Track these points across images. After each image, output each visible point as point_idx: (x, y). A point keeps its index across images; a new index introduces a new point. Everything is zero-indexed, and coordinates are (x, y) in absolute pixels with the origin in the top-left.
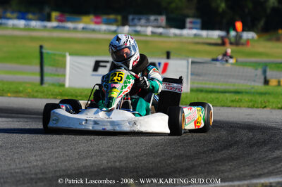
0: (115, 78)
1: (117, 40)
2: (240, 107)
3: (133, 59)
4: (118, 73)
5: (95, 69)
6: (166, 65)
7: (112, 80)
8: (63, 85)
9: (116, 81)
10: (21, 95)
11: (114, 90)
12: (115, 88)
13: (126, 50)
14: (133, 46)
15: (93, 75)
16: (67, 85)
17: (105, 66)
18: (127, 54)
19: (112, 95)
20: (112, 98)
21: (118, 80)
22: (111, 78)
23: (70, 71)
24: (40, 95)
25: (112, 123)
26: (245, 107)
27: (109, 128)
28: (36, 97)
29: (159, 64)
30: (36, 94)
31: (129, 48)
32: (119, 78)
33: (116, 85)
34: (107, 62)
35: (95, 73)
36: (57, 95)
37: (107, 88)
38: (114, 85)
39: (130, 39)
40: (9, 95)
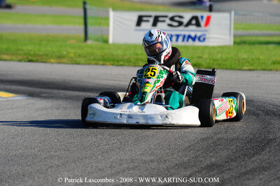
0: (149, 73)
1: (150, 36)
3: (164, 54)
4: (151, 68)
5: (139, 24)
6: (209, 18)
7: (145, 75)
8: (106, 41)
9: (149, 76)
10: (64, 60)
11: (147, 84)
12: (148, 82)
13: (159, 45)
14: (165, 41)
15: (136, 30)
17: (148, 21)
18: (159, 49)
19: (146, 90)
20: (145, 93)
21: (151, 75)
22: (145, 73)
23: (114, 27)
24: (82, 60)
25: (145, 117)
27: (142, 121)
28: (78, 64)
29: (202, 17)
30: (78, 60)
31: (161, 43)
32: (153, 74)
33: (149, 80)
34: (150, 16)
35: (138, 28)
36: (99, 60)
37: (141, 83)
38: (147, 80)
39: (162, 34)
40: (52, 61)
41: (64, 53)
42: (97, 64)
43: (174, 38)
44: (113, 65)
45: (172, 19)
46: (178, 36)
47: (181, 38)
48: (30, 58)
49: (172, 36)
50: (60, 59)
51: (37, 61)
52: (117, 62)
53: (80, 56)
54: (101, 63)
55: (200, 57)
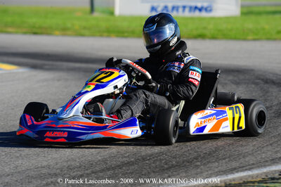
10: (69, 32)
24: (86, 32)
30: (83, 32)
36: (103, 32)
40: (57, 32)
41: (69, 25)
42: (101, 36)
43: (181, 10)
44: (117, 36)
46: (184, 7)
47: (187, 10)
48: (35, 30)
50: (65, 31)
51: (42, 34)
52: (121, 33)
53: (85, 28)
54: (106, 34)
55: (205, 28)
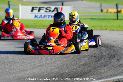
2: (96, 30)
6: (62, 8)
15: (31, 13)
16: (20, 18)
17: (36, 10)
23: (22, 12)
26: (98, 30)
29: (59, 8)
34: (37, 8)
35: (32, 12)
43: (47, 17)
45: (46, 9)
46: (49, 16)
47: (50, 17)
49: (46, 16)
